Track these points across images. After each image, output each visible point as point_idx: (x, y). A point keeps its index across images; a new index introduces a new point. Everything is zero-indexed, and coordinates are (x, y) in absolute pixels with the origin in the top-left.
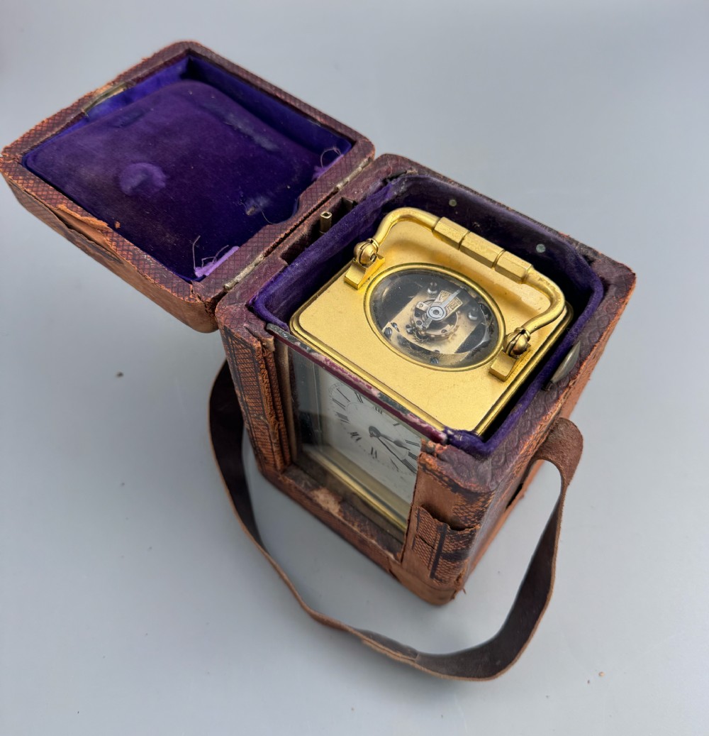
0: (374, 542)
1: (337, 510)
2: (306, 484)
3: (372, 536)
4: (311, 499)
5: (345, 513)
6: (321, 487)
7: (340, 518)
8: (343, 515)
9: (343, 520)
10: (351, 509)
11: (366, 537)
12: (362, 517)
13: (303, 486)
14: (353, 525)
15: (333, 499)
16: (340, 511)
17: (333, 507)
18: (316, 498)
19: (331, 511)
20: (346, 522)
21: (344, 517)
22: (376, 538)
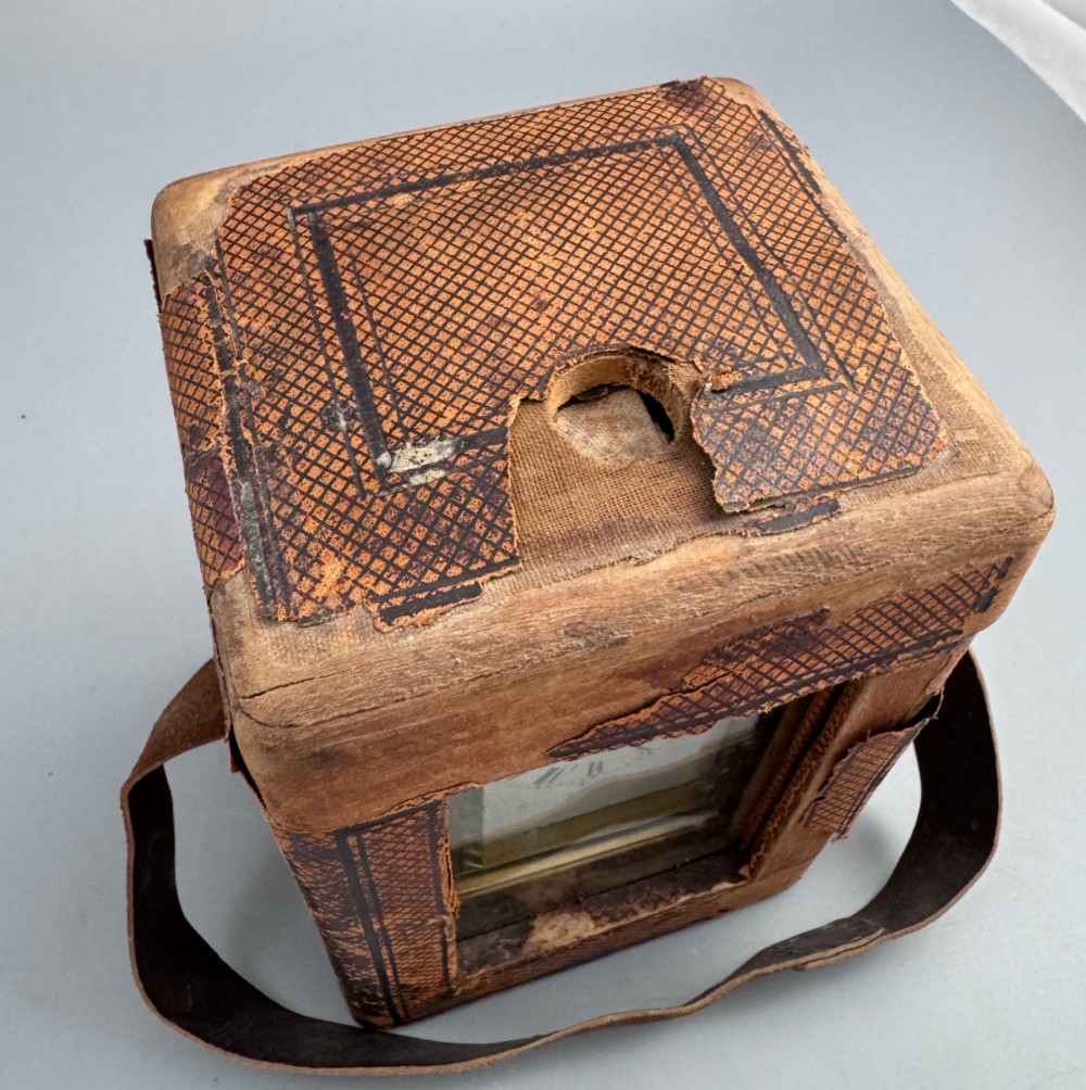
0: (684, 899)
1: (592, 925)
2: (508, 946)
3: (675, 894)
4: (538, 959)
5: (606, 914)
6: (531, 923)
7: (608, 927)
8: (606, 919)
9: (615, 925)
10: (606, 895)
11: (669, 907)
12: (631, 888)
13: (507, 955)
14: (635, 913)
15: (567, 916)
16: (595, 919)
17: (582, 927)
18: (545, 946)
19: (586, 935)
20: (623, 922)
21: (613, 920)
22: (683, 890)
